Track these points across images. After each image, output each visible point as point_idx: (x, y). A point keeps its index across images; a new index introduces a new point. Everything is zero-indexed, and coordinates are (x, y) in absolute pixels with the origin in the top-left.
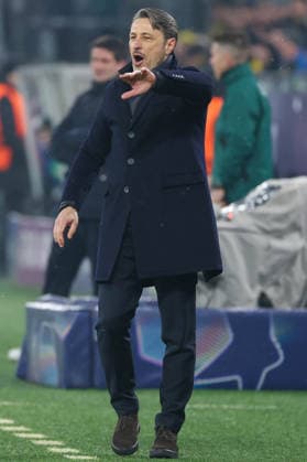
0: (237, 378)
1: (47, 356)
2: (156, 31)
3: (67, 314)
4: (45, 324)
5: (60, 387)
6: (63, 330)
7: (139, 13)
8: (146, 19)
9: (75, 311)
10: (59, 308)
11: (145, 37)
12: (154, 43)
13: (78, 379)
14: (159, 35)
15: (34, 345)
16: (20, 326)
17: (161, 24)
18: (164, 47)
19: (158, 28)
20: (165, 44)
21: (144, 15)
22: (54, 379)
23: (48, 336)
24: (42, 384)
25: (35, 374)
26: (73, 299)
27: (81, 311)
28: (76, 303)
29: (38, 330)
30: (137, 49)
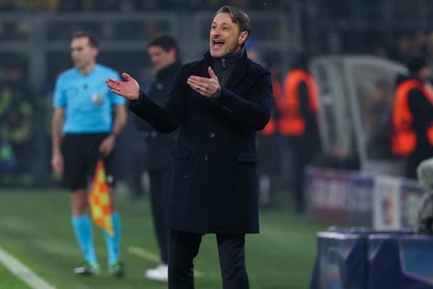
2: (234, 24)
3: (347, 241)
4: (331, 249)
6: (345, 253)
7: (221, 9)
8: (227, 14)
9: (354, 240)
10: (341, 236)
11: (224, 27)
12: (231, 33)
14: (235, 28)
16: (312, 250)
18: (238, 38)
19: (236, 23)
20: (239, 35)
21: (226, 11)
23: (333, 258)
25: (323, 286)
26: (353, 229)
27: (358, 240)
28: (354, 233)
29: (326, 253)
30: (217, 36)
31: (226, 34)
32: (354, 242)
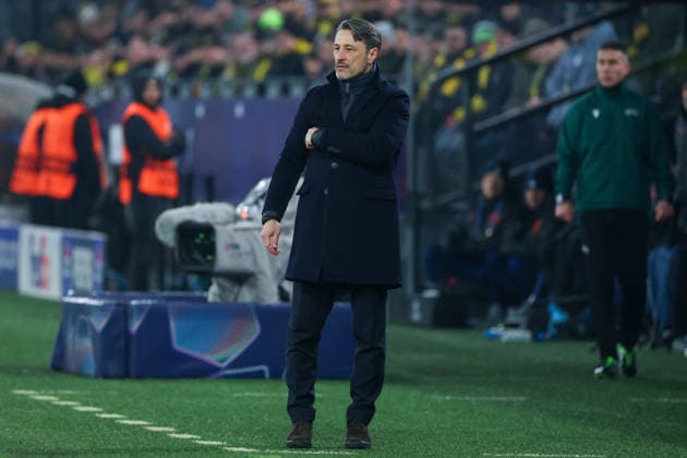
0: (265, 368)
1: (84, 347)
2: (358, 43)
4: (82, 317)
5: (96, 377)
7: (341, 25)
8: (348, 32)
11: (348, 48)
12: (356, 54)
13: (113, 368)
15: (70, 336)
17: (363, 35)
18: (366, 57)
19: (360, 40)
20: (367, 53)
21: (346, 27)
22: (91, 369)
24: (80, 374)
25: (71, 364)
28: (111, 298)
29: (74, 323)
30: (341, 61)
32: (113, 308)
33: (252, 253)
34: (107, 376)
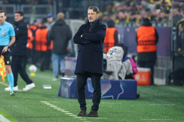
0: (112, 96)
1: (66, 90)
2: (95, 12)
3: (71, 80)
4: (65, 83)
5: (69, 98)
6: (70, 84)
8: (92, 10)
9: (73, 80)
10: (68, 79)
11: (92, 14)
13: (73, 96)
14: (95, 13)
15: (62, 88)
16: (59, 83)
19: (95, 11)
20: (97, 15)
21: (91, 8)
22: (67, 96)
23: (66, 86)
24: (64, 97)
25: (62, 95)
26: (72, 77)
27: (74, 80)
28: (73, 78)
29: (63, 84)
30: (90, 17)
31: (92, 16)
32: (73, 81)
33: (113, 66)
34: (71, 98)
